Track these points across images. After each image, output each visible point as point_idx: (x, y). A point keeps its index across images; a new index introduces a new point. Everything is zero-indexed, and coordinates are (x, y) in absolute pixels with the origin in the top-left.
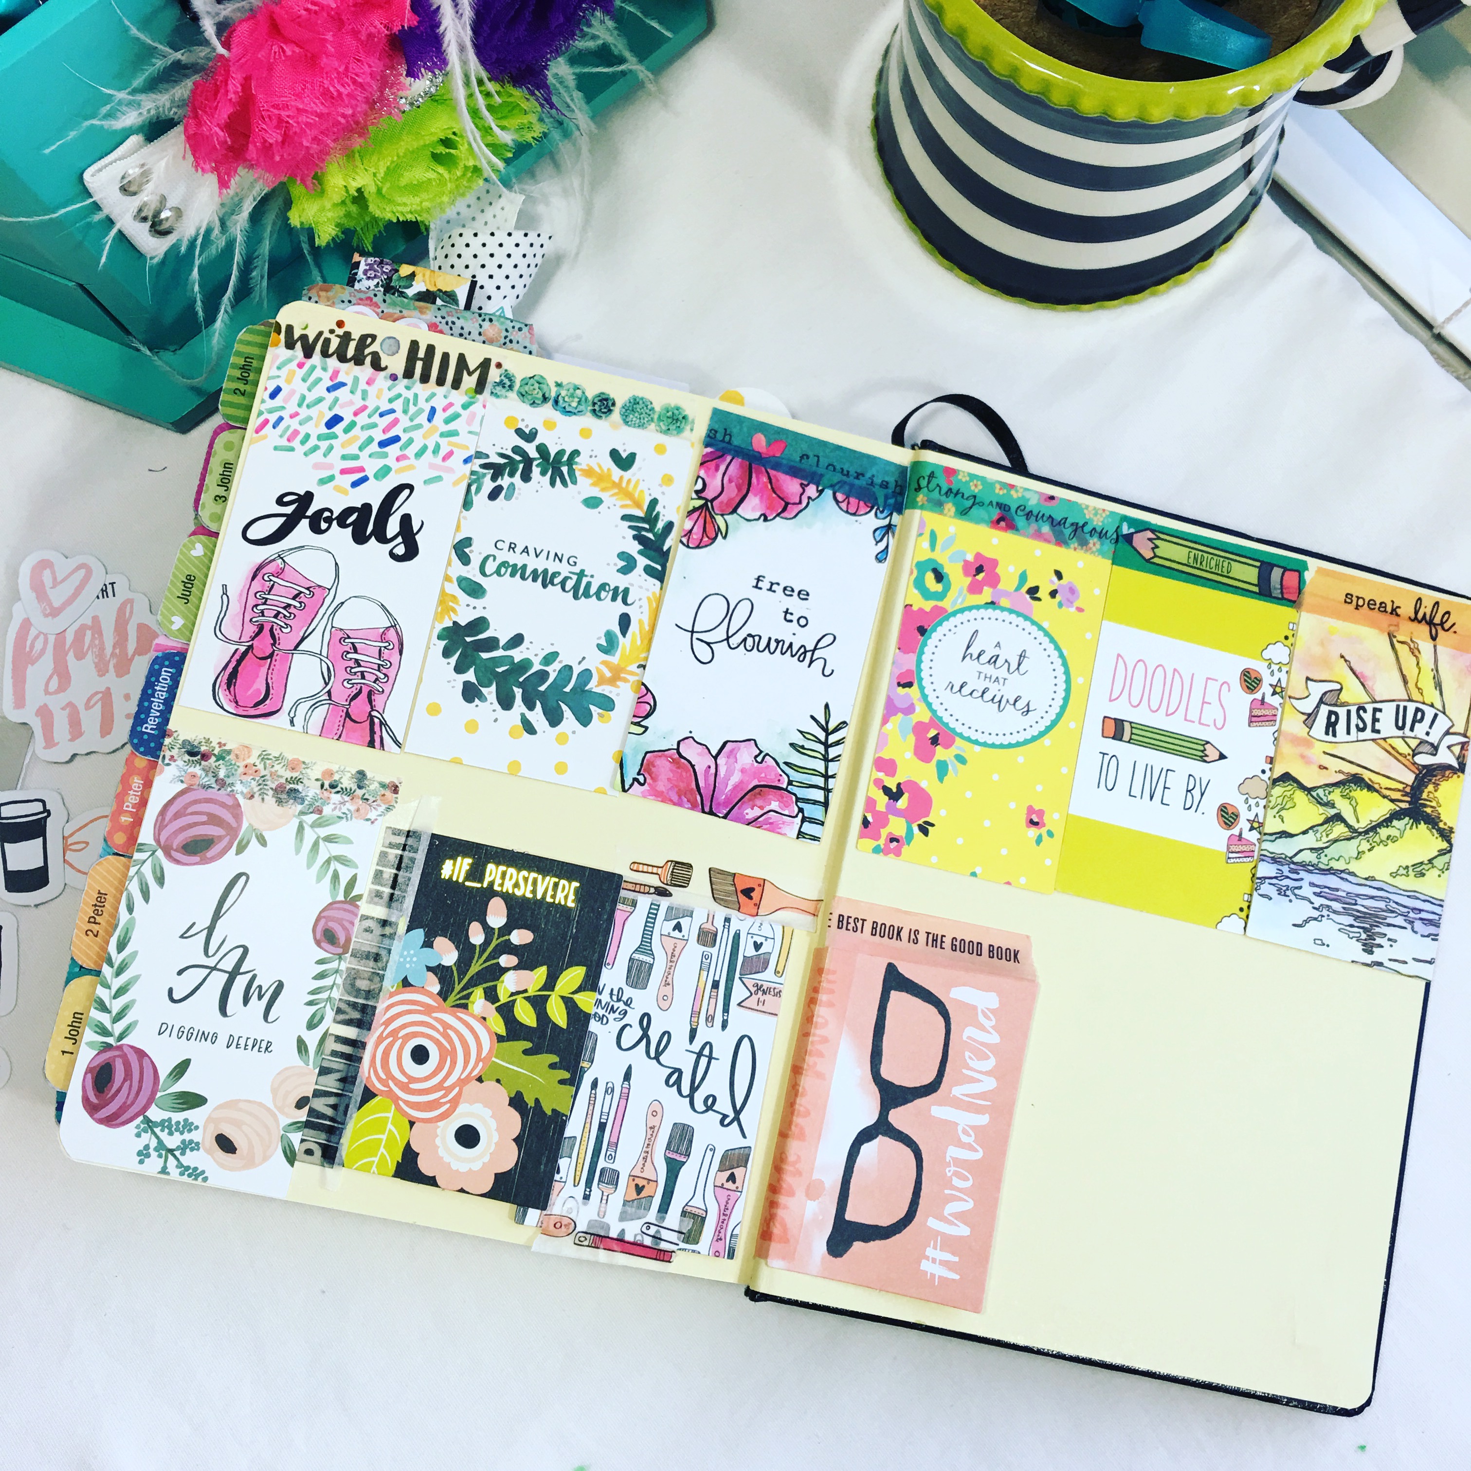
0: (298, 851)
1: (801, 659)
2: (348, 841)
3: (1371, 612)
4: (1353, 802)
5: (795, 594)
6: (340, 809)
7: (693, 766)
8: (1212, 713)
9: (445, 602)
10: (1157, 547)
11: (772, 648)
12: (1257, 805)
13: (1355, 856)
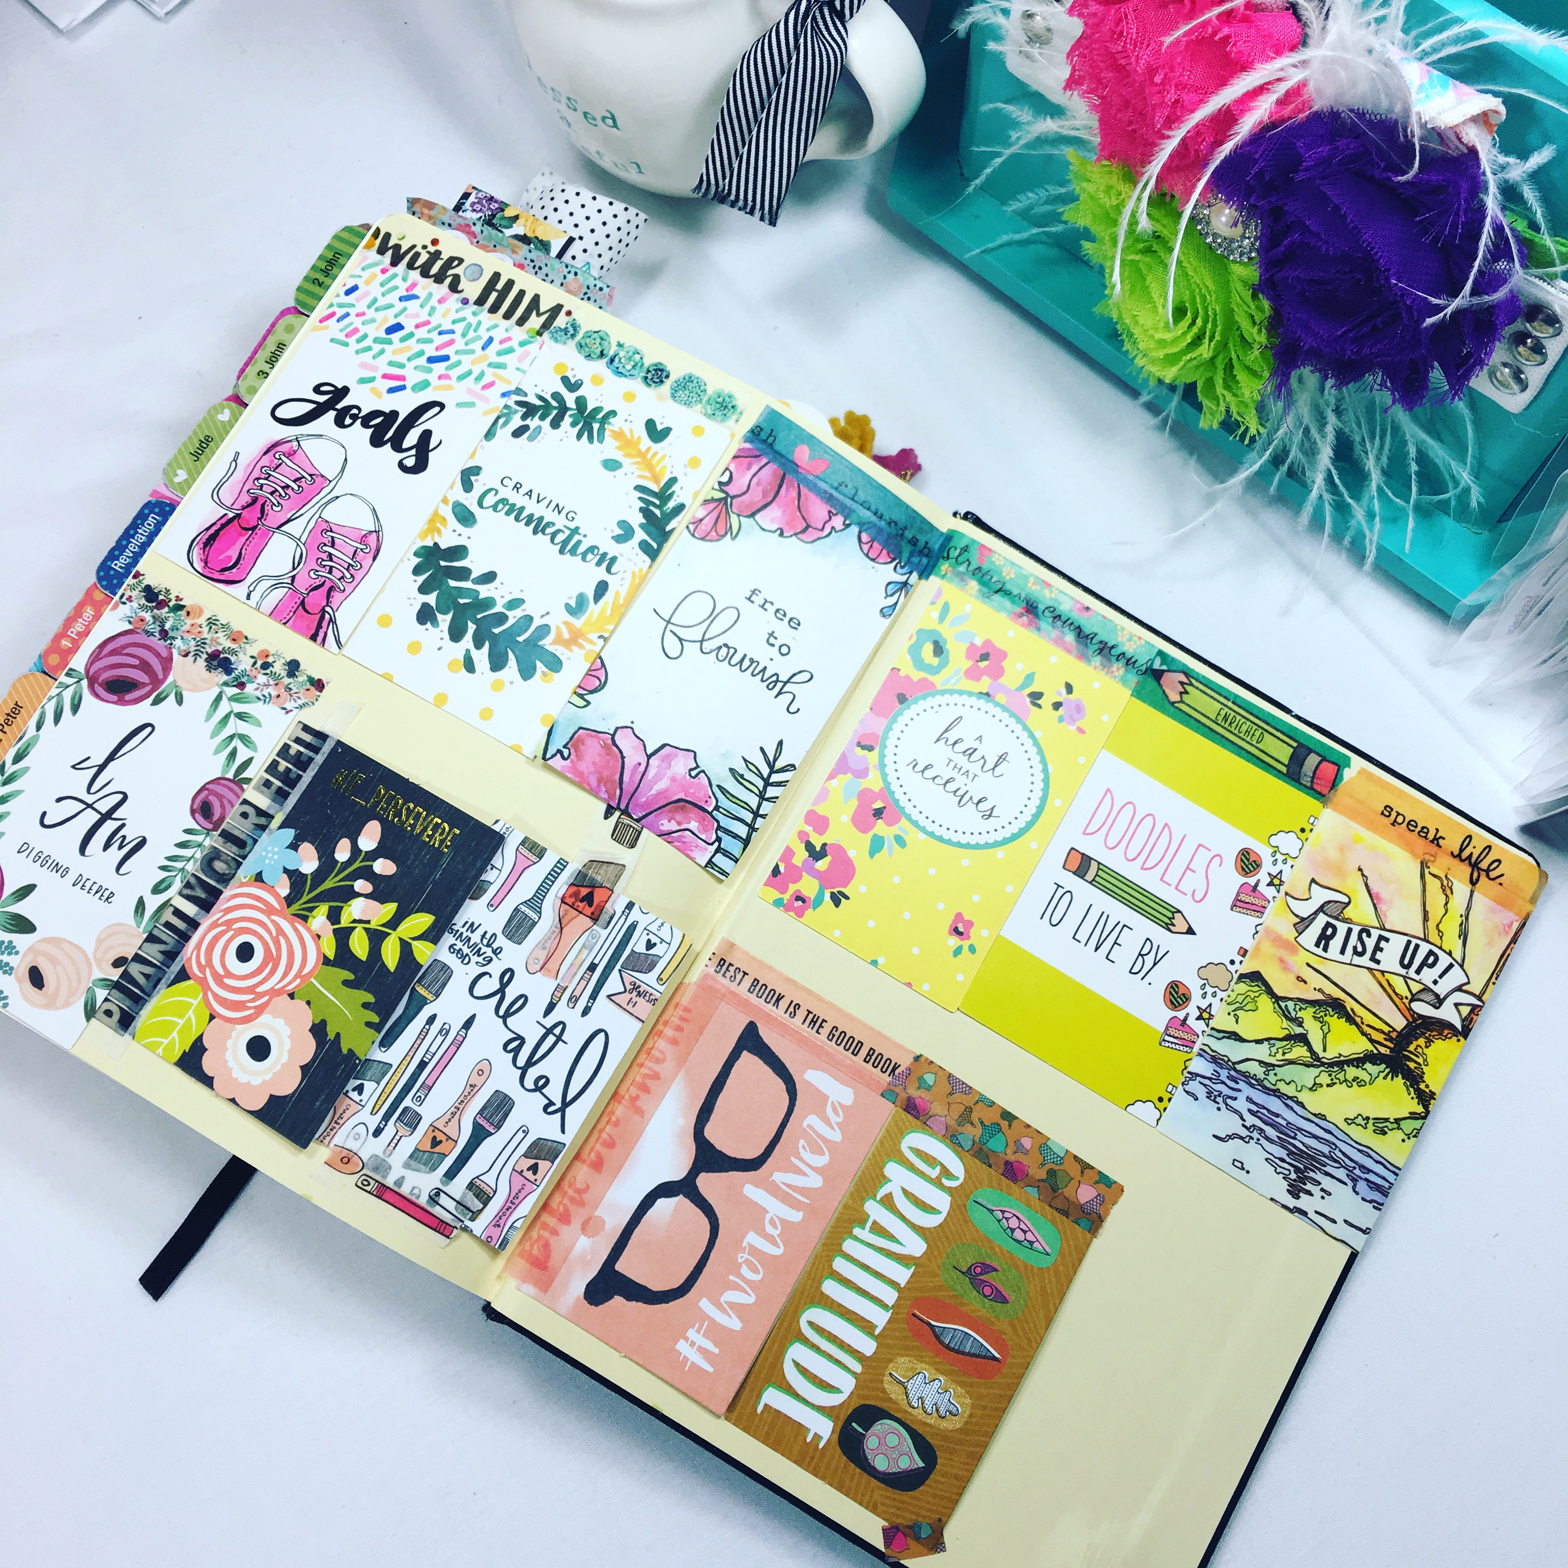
0: (208, 719)
1: (770, 687)
2: (258, 724)
3: (1408, 833)
4: (1325, 1029)
5: (787, 619)
6: (262, 690)
7: (623, 758)
8: (1195, 882)
9: (434, 523)
10: (1186, 692)
11: (744, 666)
12: (1214, 995)
13: (1310, 1086)
